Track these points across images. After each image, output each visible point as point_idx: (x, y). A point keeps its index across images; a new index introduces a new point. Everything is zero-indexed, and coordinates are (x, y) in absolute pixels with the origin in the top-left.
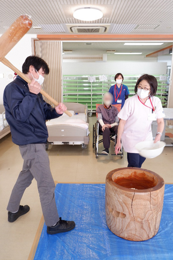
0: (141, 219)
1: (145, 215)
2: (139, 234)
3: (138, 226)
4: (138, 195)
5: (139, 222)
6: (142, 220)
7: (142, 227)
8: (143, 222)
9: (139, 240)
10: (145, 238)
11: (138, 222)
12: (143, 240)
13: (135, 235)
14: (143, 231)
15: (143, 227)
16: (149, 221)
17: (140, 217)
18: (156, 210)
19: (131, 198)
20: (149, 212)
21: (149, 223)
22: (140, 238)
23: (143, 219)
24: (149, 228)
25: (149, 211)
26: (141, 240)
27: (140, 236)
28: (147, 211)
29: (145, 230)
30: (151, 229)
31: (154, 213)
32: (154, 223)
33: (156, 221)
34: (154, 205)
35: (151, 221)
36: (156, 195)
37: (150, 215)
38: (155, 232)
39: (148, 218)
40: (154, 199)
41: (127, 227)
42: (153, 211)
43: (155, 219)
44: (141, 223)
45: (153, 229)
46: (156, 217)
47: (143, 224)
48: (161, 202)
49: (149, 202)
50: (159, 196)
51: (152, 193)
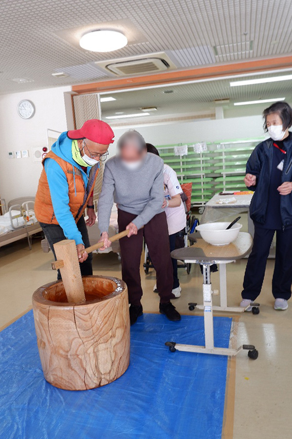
0: (64, 351)
1: (70, 344)
2: (67, 377)
3: (63, 363)
4: (54, 310)
5: (62, 357)
6: (66, 354)
7: (69, 366)
8: (69, 357)
9: (71, 389)
10: (79, 385)
11: (62, 356)
12: (78, 389)
13: (62, 378)
14: (73, 372)
15: (72, 366)
16: (80, 357)
17: (62, 349)
18: (90, 339)
19: (46, 315)
20: (76, 340)
21: (81, 360)
22: (70, 386)
23: (67, 352)
24: (82, 369)
25: (75, 338)
26: (74, 389)
27: (70, 381)
28: (73, 339)
29: (75, 371)
30: (88, 371)
31: (86, 343)
32: (93, 362)
33: (97, 360)
34: (84, 330)
35: (83, 356)
36: (86, 312)
37: (80, 345)
38: (102, 380)
39: (76, 351)
40: (82, 319)
41: (50, 364)
42: (85, 340)
43: (92, 355)
44: (66, 358)
45: (94, 373)
46: (94, 352)
47: (70, 360)
48: (101, 327)
49: (73, 323)
50: (94, 316)
51: (76, 308)
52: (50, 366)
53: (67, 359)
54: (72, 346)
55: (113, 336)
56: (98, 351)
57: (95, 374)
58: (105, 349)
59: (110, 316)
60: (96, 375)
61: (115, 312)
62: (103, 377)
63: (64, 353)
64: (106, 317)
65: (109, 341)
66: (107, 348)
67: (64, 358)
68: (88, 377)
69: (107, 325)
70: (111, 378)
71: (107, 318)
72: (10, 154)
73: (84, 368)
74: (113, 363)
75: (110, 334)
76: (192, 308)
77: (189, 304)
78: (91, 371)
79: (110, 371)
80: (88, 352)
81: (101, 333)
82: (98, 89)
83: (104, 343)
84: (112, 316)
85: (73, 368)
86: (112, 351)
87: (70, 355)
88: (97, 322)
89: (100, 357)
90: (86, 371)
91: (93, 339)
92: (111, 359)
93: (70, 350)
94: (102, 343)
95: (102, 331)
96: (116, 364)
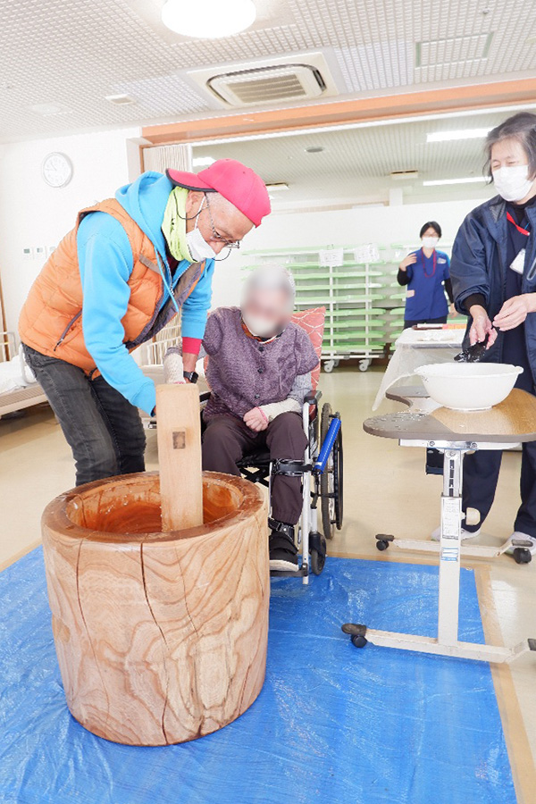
0: (116, 652)
1: (130, 638)
2: (121, 713)
3: (110, 681)
4: (92, 552)
5: (110, 665)
6: (121, 660)
7: (127, 688)
8: (127, 667)
9: (130, 743)
10: (151, 735)
11: (109, 663)
12: (146, 744)
13: (108, 716)
14: (135, 703)
15: (132, 688)
16: (153, 667)
17: (110, 646)
18: (180, 624)
19: (71, 564)
20: (144, 627)
21: (156, 675)
22: (128, 734)
23: (123, 655)
24: (159, 697)
25: (142, 622)
26: (135, 743)
27: (129, 725)
28: (138, 625)
29: (141, 702)
30: (172, 702)
31: (170, 634)
32: (185, 681)
33: (194, 675)
34: (166, 604)
35: (162, 666)
36: (171, 558)
37: (155, 640)
38: (207, 721)
39: (145, 655)
40: (161, 576)
41: (79, 680)
42: (166, 628)
43: (183, 663)
44: (120, 669)
45: (185, 705)
46: (188, 656)
47: (129, 675)
48: (208, 595)
49: (138, 586)
50: (191, 567)
51: (146, 547)
52: (79, 685)
53: (123, 671)
54: (134, 642)
55: (235, 617)
56: (198, 653)
57: (188, 709)
58: (215, 649)
59: (229, 570)
60: (192, 710)
61: (240, 559)
62: (207, 714)
63: (113, 658)
64: (220, 570)
65: (227, 628)
66: (221, 647)
67: (116, 668)
68: (172, 717)
69: (222, 590)
70: (227, 717)
71: (221, 575)
72: (27, 251)
73: (162, 696)
74: (231, 680)
75: (228, 612)
76: (383, 545)
77: (377, 537)
78: (181, 702)
79: (225, 700)
80: (175, 656)
81: (206, 610)
82: (189, 136)
83: (214, 633)
84: (233, 569)
85: (137, 693)
86: (230, 653)
87: (130, 664)
88: (199, 585)
89: (201, 669)
90: (166, 702)
91: (187, 624)
92: (229, 671)
93: (129, 651)
94: (209, 634)
95: (210, 605)
96: (239, 682)
